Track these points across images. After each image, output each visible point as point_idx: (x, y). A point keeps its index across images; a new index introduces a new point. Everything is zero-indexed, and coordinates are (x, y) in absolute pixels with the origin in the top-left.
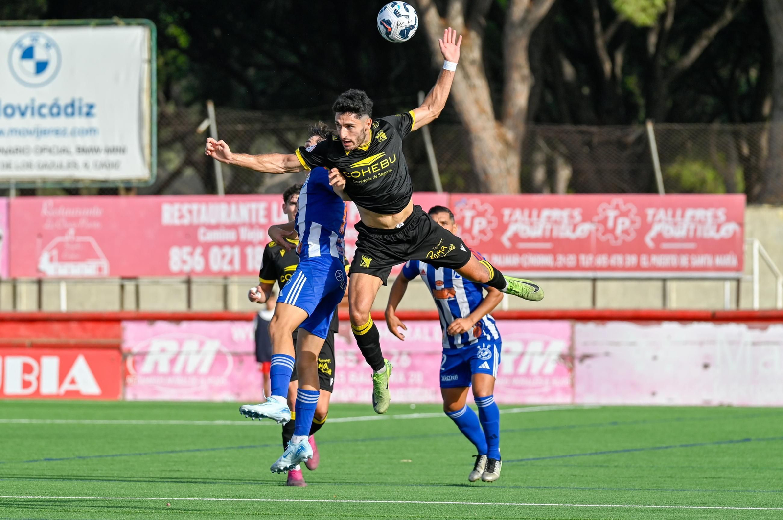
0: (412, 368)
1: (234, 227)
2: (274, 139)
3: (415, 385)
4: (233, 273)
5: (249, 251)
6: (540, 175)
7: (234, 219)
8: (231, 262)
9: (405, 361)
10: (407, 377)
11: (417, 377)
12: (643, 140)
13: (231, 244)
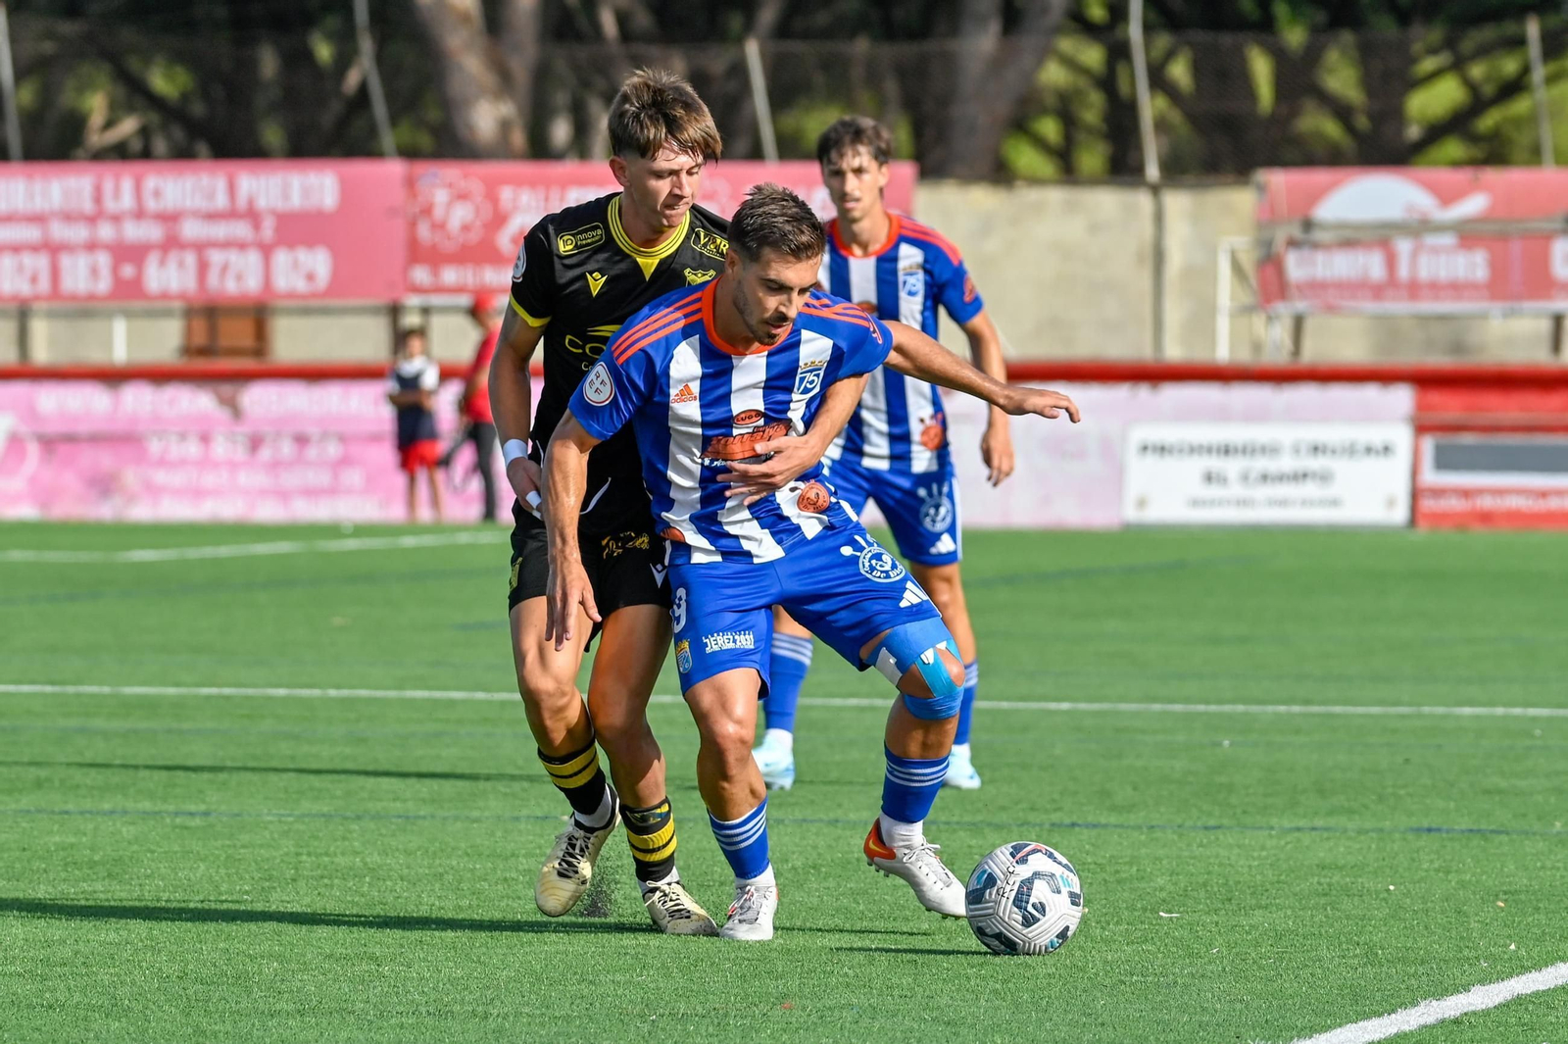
0: (345, 461)
1: (38, 219)
2: (107, 67)
3: (349, 491)
4: (37, 298)
5: (66, 261)
6: (561, 131)
7: (39, 204)
8: (34, 280)
9: (333, 450)
10: (336, 476)
11: (354, 477)
12: (739, 70)
13: (35, 248)
